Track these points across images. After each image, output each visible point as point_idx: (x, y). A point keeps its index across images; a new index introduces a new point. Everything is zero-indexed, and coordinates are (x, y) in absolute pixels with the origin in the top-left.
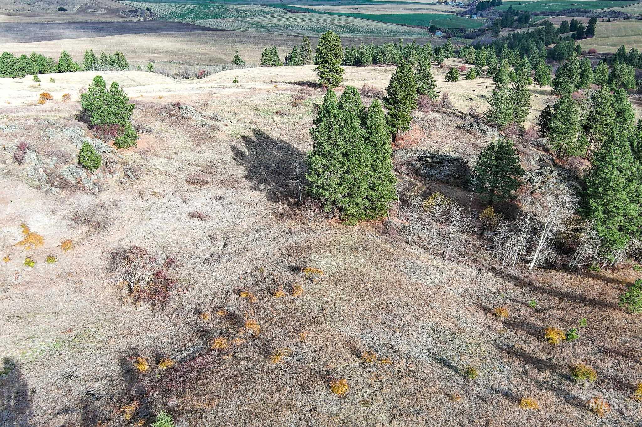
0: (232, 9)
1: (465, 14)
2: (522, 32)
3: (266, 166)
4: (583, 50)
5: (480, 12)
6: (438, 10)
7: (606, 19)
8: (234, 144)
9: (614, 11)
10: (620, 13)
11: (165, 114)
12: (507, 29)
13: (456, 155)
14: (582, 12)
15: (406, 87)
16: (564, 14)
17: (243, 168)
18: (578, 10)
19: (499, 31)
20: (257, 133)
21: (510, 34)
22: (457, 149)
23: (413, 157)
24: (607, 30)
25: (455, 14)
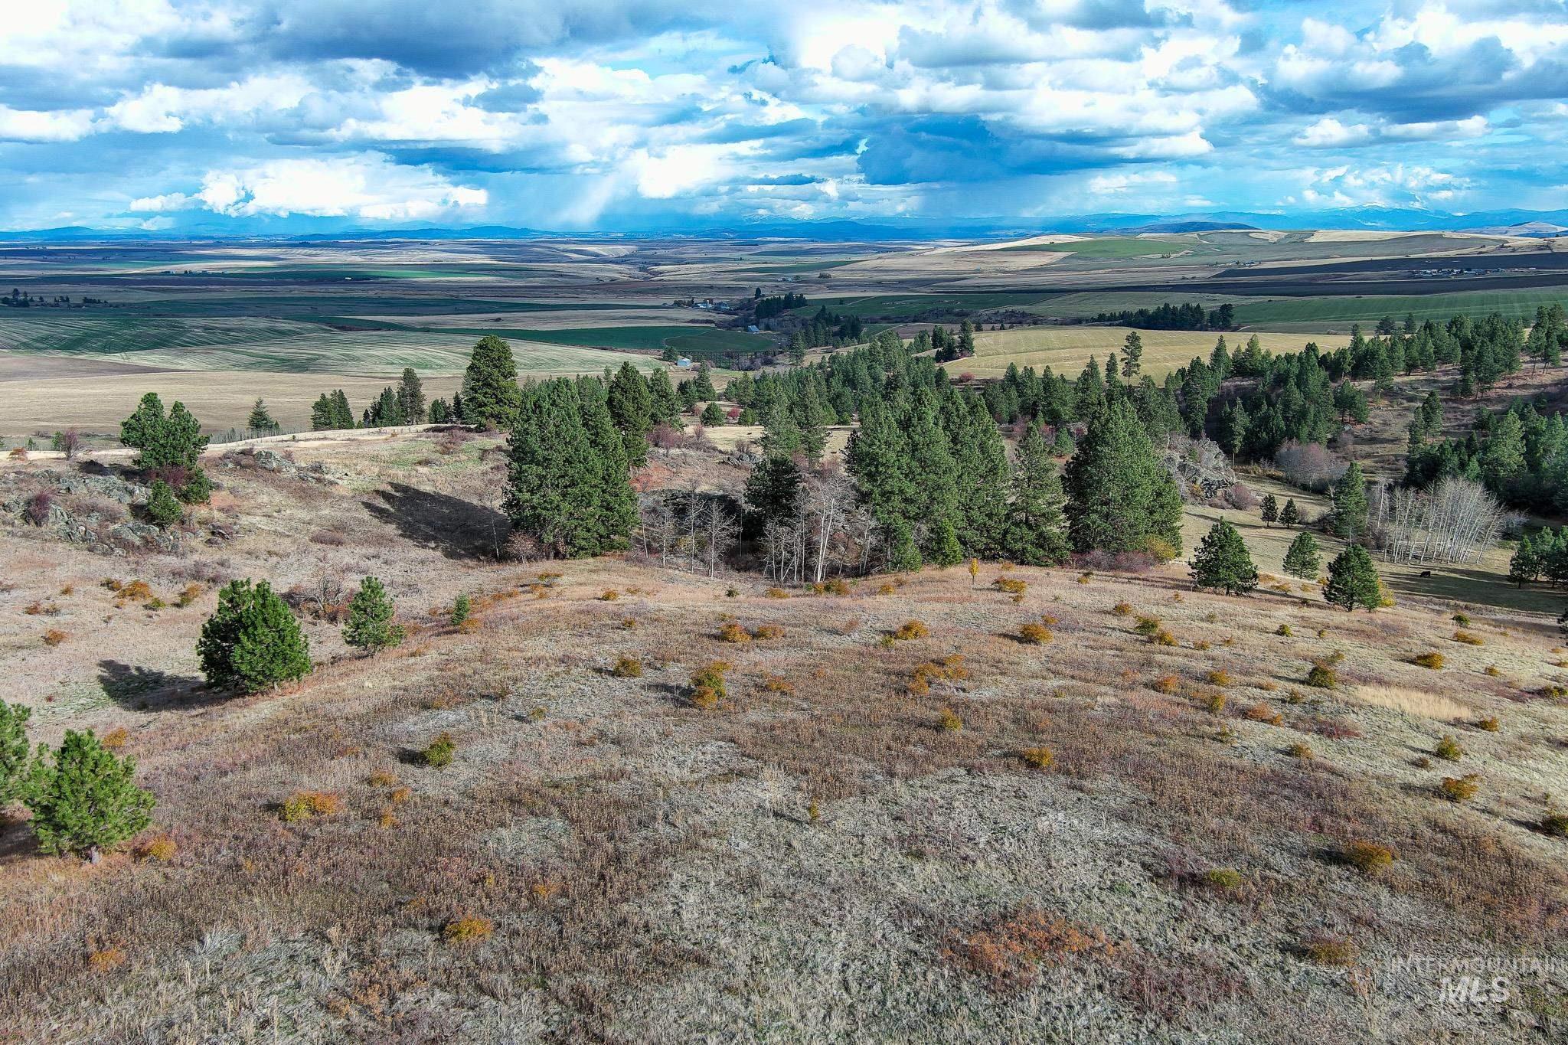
0: (198, 327)
1: (734, 324)
2: (845, 354)
3: (429, 524)
4: (950, 377)
5: (765, 320)
6: (676, 320)
7: (998, 326)
8: (365, 499)
9: (1012, 311)
10: (1024, 314)
11: (230, 465)
12: (819, 349)
13: (721, 493)
14: (957, 315)
15: (634, 398)
16: (924, 320)
17: (394, 526)
18: (949, 312)
19: (804, 354)
20: (397, 487)
21: (823, 358)
22: (720, 487)
23: (658, 502)
24: (996, 343)
25: (713, 325)
